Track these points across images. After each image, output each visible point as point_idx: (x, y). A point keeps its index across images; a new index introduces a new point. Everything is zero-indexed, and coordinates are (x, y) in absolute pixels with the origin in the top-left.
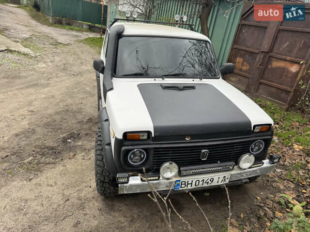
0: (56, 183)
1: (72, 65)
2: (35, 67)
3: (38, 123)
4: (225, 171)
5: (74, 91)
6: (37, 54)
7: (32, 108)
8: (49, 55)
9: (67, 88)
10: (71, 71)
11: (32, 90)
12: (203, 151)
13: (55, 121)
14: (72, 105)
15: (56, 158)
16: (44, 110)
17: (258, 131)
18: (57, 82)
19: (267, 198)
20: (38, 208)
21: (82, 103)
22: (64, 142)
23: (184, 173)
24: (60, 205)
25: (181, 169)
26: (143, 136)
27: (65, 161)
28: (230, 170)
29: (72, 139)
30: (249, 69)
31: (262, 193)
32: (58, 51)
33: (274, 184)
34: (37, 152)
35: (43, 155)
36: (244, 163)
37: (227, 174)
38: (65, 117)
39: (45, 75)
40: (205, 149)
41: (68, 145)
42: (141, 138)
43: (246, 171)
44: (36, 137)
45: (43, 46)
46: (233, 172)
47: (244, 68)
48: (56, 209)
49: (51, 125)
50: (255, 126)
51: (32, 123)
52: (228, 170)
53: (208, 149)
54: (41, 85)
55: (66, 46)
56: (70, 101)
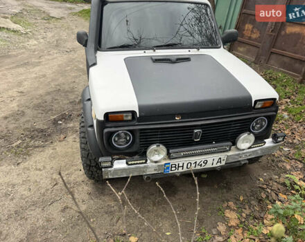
0: (44, 167)
1: (65, 41)
2: (26, 44)
3: (27, 104)
4: (221, 152)
5: (66, 69)
6: (29, 30)
7: (21, 89)
8: (41, 31)
9: (59, 66)
10: (64, 47)
11: (21, 70)
12: (196, 131)
13: (46, 102)
14: (64, 84)
15: (46, 141)
16: (35, 90)
17: (260, 106)
18: (49, 60)
19: (271, 179)
20: (25, 193)
21: (74, 82)
22: (54, 124)
23: (174, 155)
24: (48, 190)
25: (171, 151)
26: (127, 116)
27: (56, 144)
28: (227, 151)
29: (63, 120)
30: (259, 37)
31: (265, 174)
32: (51, 26)
33: (280, 165)
34: (26, 135)
35: (32, 138)
36: (243, 142)
37: (223, 156)
38: (56, 98)
39: (36, 53)
40: (198, 129)
41: (59, 127)
42: (125, 119)
43: (245, 151)
44: (25, 120)
45: (34, 21)
46: (230, 153)
47: (254, 36)
48: (44, 193)
49: (42, 107)
50: (256, 102)
51: (21, 104)
52: (224, 152)
53: (201, 129)
54: (32, 64)
55: (59, 20)
56: (61, 80)
